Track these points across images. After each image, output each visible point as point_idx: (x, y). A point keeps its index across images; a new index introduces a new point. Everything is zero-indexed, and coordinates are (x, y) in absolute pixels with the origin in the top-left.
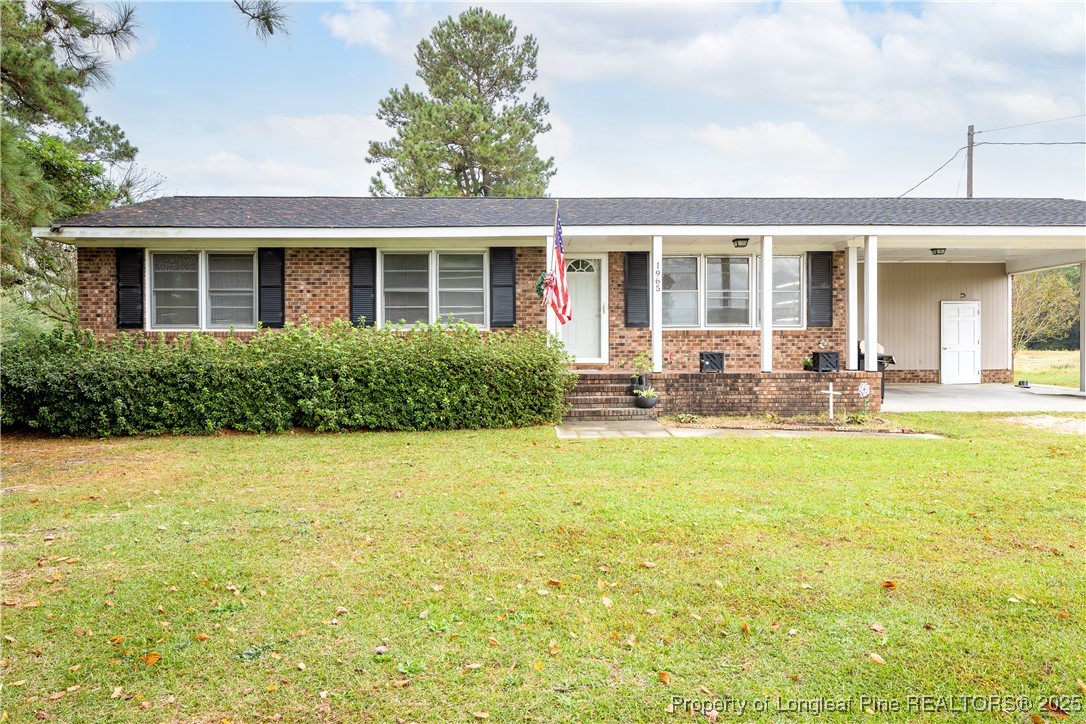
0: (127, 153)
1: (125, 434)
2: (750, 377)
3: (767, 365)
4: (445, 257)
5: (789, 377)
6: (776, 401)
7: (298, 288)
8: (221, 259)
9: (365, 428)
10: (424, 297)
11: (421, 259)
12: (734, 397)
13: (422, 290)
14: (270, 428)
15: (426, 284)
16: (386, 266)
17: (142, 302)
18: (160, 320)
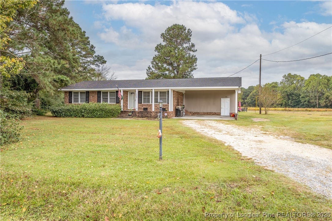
0: (105, 62)
1: (64, 117)
2: (150, 112)
3: (153, 110)
4: (110, 92)
5: (156, 112)
6: (154, 116)
7: (91, 97)
8: (82, 93)
9: (90, 117)
10: (107, 98)
11: (107, 92)
12: (148, 115)
13: (107, 97)
14: (79, 117)
15: (108, 97)
16: (102, 94)
17: (72, 99)
18: (74, 102)
